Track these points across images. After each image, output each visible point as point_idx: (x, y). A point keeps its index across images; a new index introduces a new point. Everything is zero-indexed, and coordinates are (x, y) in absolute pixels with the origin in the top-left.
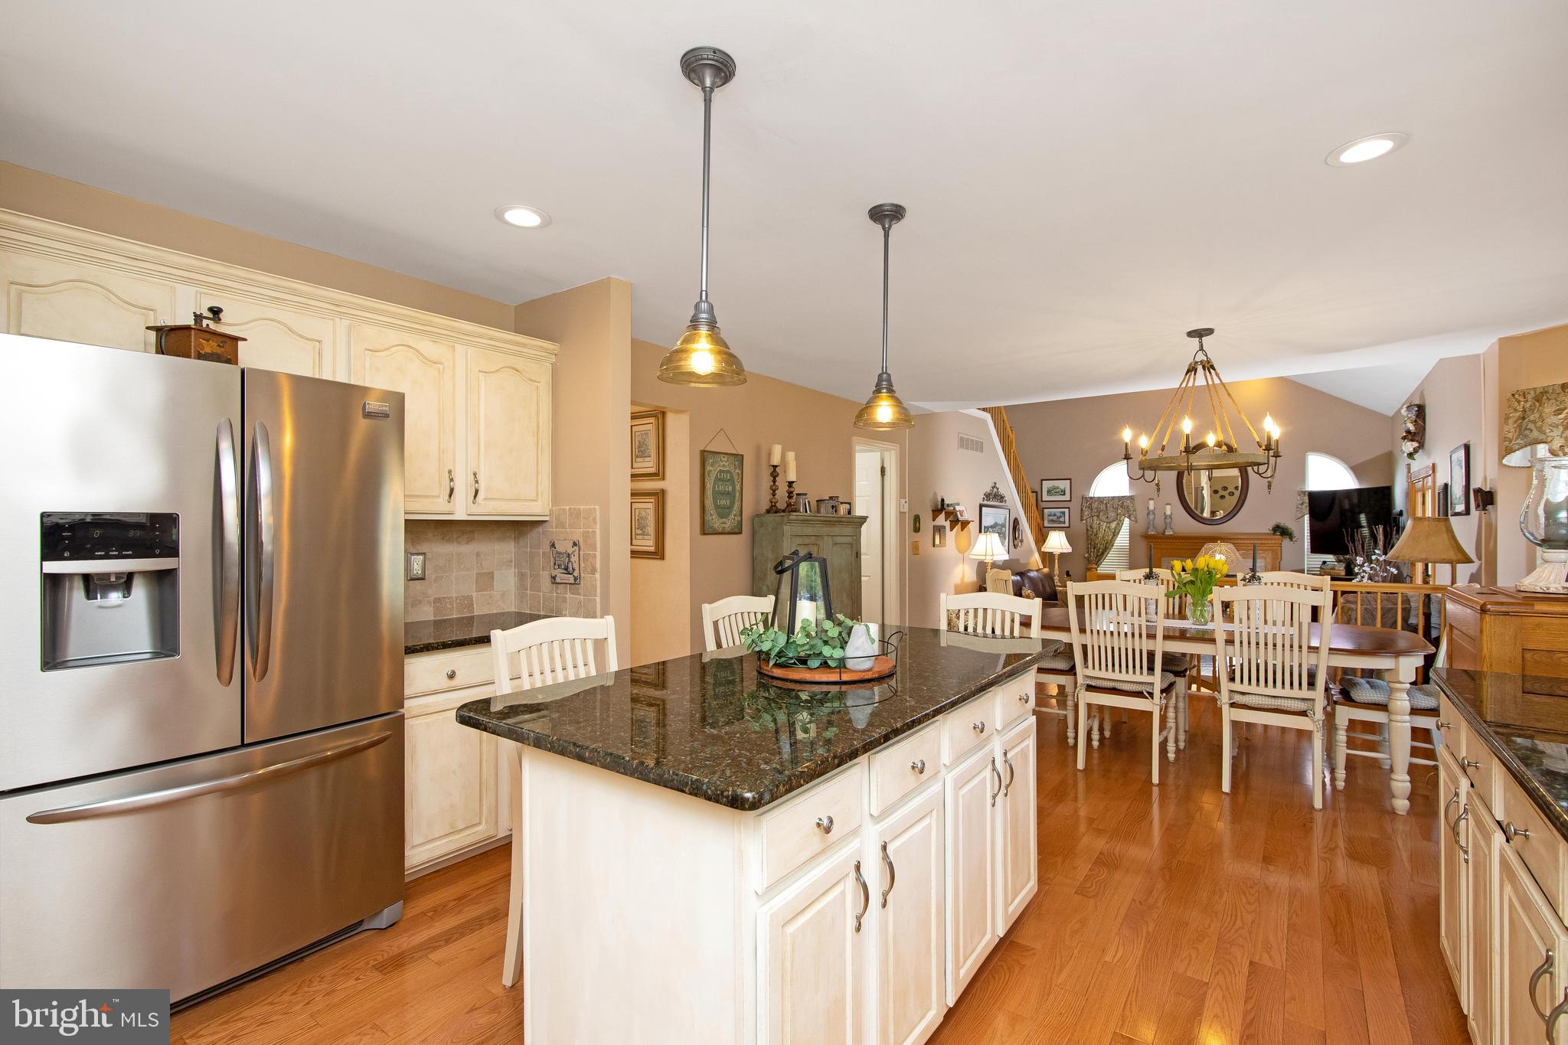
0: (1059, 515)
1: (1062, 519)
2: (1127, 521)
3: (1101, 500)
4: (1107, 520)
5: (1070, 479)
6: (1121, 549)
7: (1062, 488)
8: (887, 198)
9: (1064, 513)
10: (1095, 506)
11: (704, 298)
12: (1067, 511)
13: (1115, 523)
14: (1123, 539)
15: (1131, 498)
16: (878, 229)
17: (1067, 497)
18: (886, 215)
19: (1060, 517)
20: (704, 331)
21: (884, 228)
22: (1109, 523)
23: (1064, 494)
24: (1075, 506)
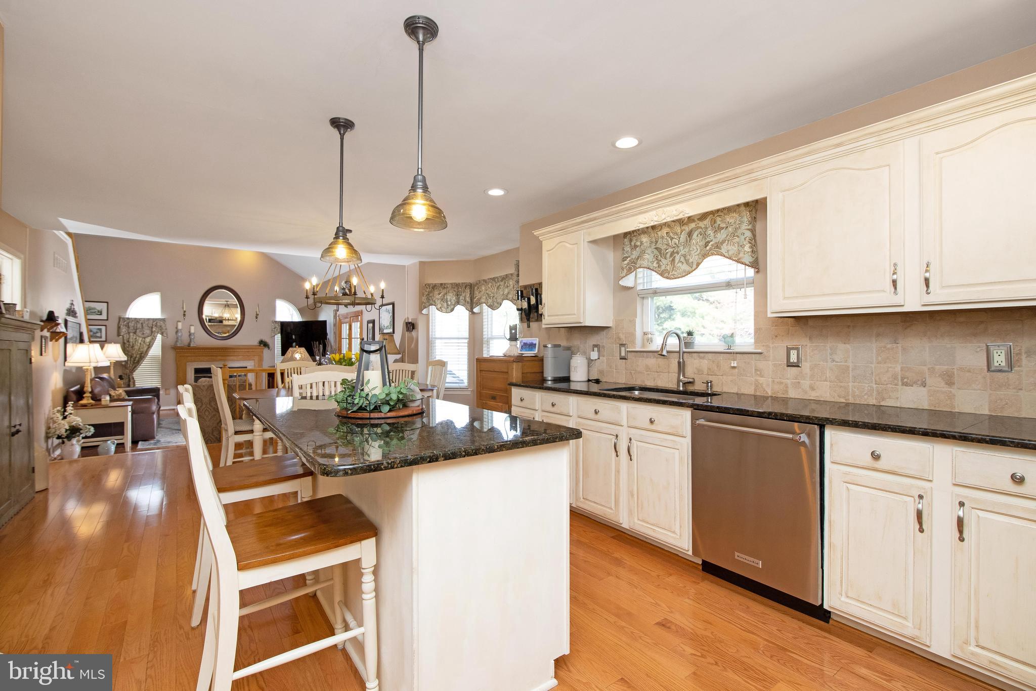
0: (95, 331)
1: (99, 335)
2: (159, 337)
3: (137, 320)
4: (143, 336)
5: (107, 303)
6: (154, 358)
7: (99, 309)
8: (342, 115)
9: (100, 330)
10: (131, 324)
11: (420, 173)
12: (103, 328)
13: (149, 338)
14: (156, 350)
15: (163, 320)
16: (335, 133)
17: (104, 316)
18: (342, 125)
19: (97, 332)
20: (420, 191)
21: (340, 134)
22: (145, 338)
23: (101, 314)
24: (113, 325)
